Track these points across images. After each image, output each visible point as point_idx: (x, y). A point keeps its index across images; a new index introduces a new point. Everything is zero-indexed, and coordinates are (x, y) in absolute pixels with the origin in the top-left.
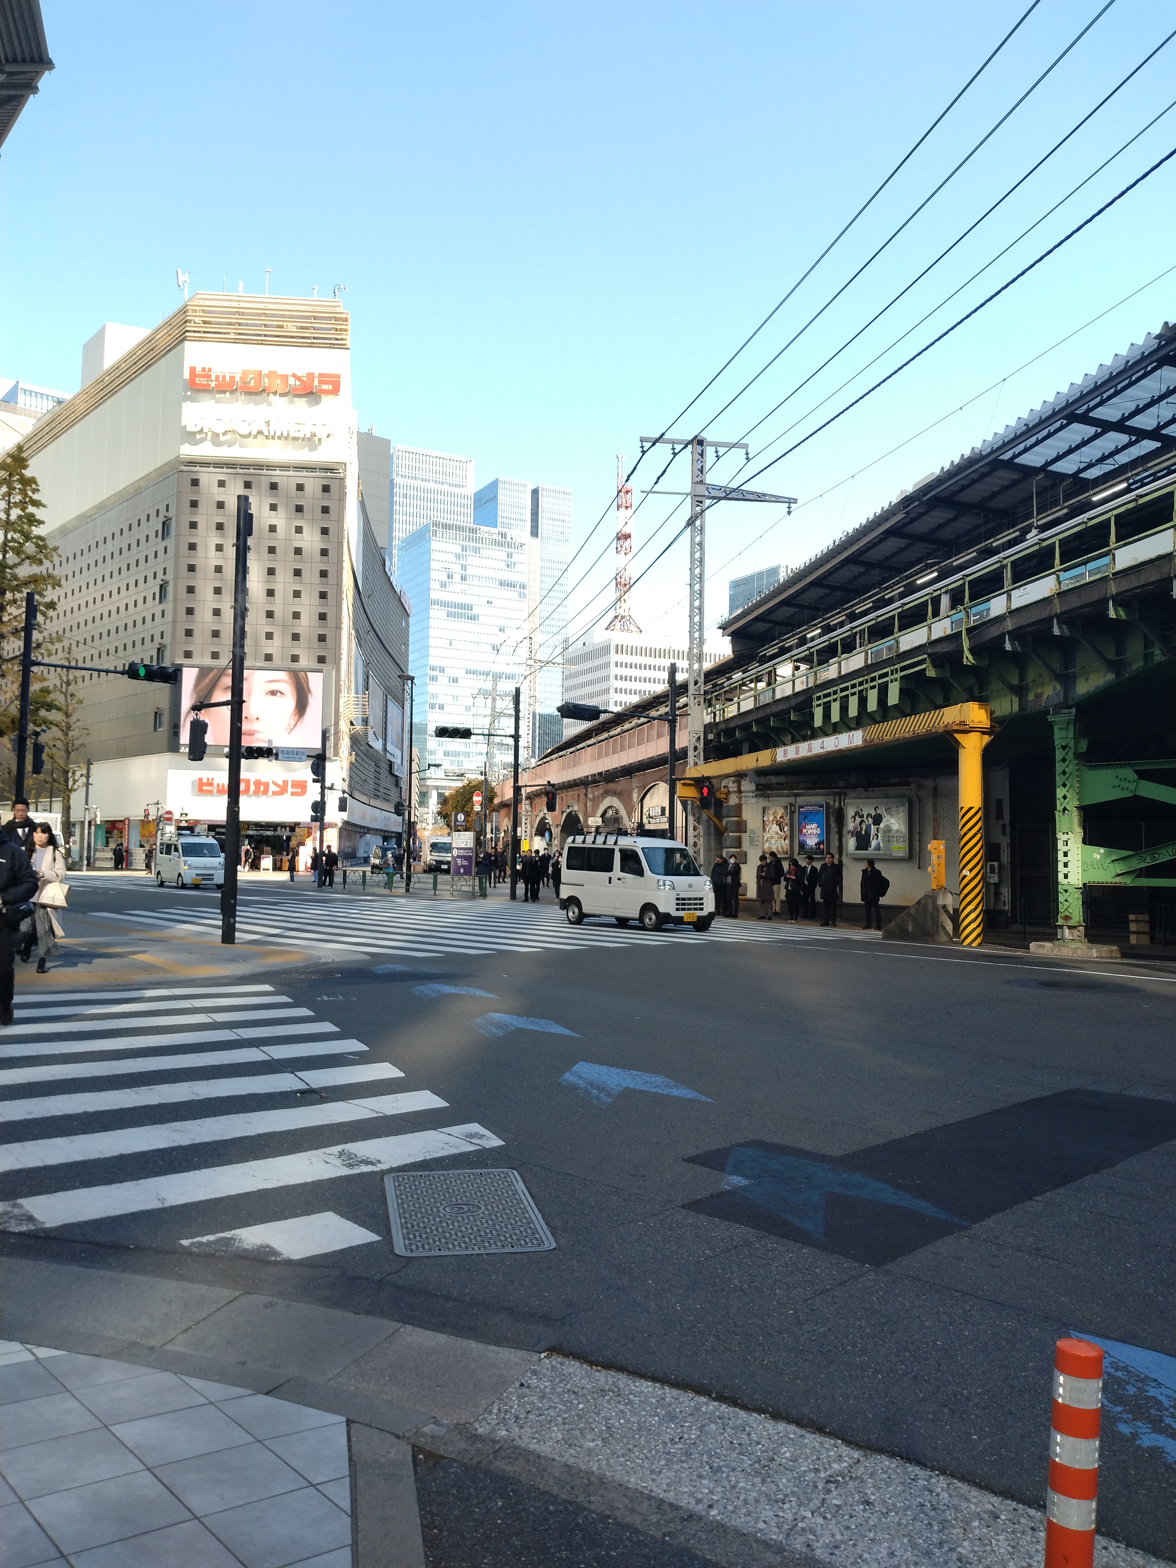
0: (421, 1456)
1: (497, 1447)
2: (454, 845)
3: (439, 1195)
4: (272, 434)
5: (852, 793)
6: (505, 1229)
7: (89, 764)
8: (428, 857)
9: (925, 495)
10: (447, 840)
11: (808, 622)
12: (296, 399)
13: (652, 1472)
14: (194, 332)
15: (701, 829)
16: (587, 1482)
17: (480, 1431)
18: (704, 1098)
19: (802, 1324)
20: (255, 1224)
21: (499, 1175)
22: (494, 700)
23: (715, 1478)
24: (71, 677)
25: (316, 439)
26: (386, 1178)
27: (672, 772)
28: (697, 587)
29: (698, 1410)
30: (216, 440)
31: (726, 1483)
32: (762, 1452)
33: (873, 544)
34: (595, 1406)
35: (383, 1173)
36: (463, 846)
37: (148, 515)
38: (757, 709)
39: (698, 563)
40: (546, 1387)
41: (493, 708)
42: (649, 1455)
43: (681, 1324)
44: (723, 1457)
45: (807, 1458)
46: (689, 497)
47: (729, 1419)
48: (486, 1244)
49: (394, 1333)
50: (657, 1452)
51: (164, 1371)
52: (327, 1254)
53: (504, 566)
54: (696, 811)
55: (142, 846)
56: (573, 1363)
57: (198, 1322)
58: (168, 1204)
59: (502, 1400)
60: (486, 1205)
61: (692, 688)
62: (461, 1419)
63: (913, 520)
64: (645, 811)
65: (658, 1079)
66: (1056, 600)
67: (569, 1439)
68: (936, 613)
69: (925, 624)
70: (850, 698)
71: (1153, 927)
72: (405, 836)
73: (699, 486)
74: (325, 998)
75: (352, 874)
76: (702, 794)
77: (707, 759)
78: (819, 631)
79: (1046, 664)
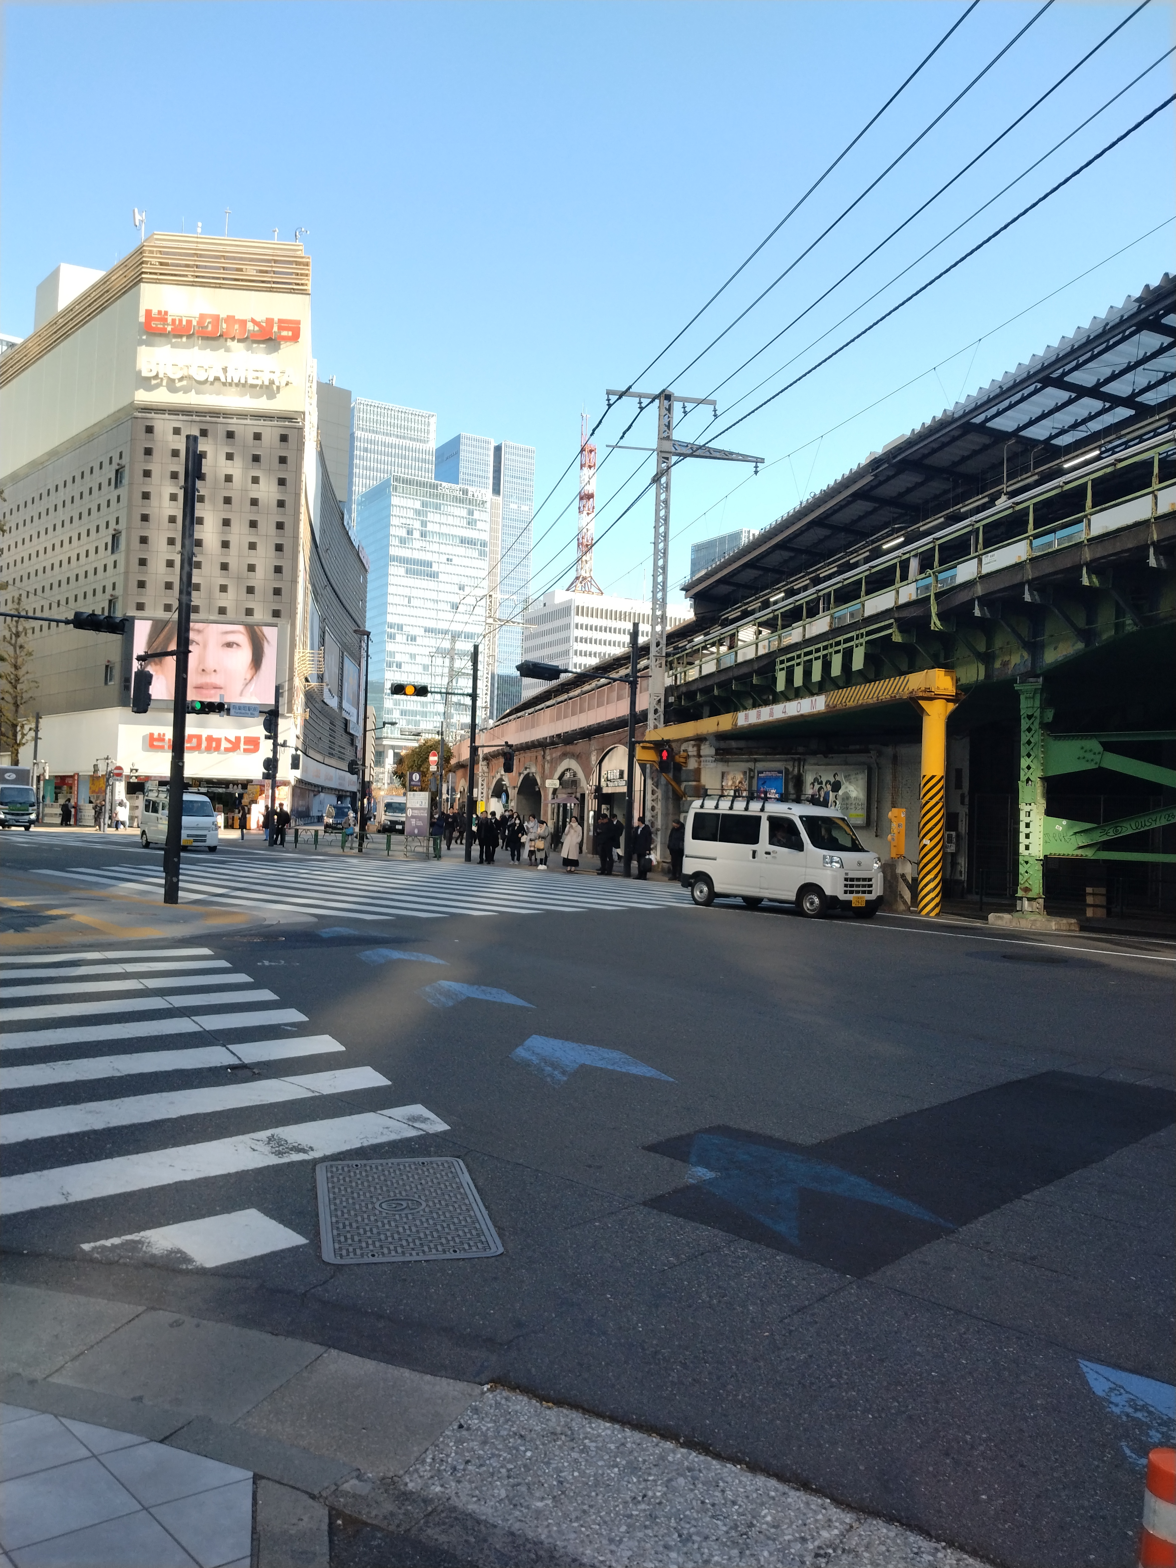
0: (340, 1522)
1: (430, 1509)
2: (408, 806)
3: (375, 1188)
4: (229, 380)
5: (812, 760)
6: (447, 1230)
7: (38, 717)
8: (383, 817)
9: (894, 457)
10: (401, 800)
11: (772, 585)
12: (255, 345)
13: (611, 1541)
14: (151, 273)
15: (659, 793)
16: (534, 1556)
17: (411, 1486)
18: (664, 1077)
19: (779, 1349)
20: (168, 1224)
21: (443, 1164)
22: (452, 659)
23: (685, 1549)
24: (20, 629)
25: (275, 387)
26: (318, 1168)
27: (632, 735)
28: (661, 546)
29: (663, 1458)
30: (172, 386)
31: (698, 1556)
32: (739, 1514)
33: (840, 507)
34: (545, 1454)
35: (315, 1162)
36: (418, 806)
37: (101, 463)
38: (719, 672)
39: (662, 520)
40: (488, 1429)
41: (451, 668)
42: (607, 1519)
43: (643, 1349)
44: (693, 1522)
45: (792, 1523)
46: (656, 453)
47: (700, 1471)
48: (426, 1249)
49: (316, 1360)
50: (617, 1514)
51: (44, 1412)
52: (245, 1262)
53: (464, 523)
54: (655, 774)
55: (91, 802)
56: (520, 1398)
57: (92, 1347)
58: (72, 1199)
59: (437, 1446)
60: (427, 1201)
61: (653, 650)
62: (389, 1470)
63: (881, 483)
64: (603, 773)
65: (616, 1055)
66: (1028, 566)
67: (514, 1497)
68: (904, 577)
69: (893, 587)
70: (814, 662)
71: (1109, 901)
72: (359, 795)
73: (665, 442)
74: (267, 963)
75: (304, 833)
76: (661, 757)
77: (667, 722)
78: (782, 595)
79: (1014, 631)
